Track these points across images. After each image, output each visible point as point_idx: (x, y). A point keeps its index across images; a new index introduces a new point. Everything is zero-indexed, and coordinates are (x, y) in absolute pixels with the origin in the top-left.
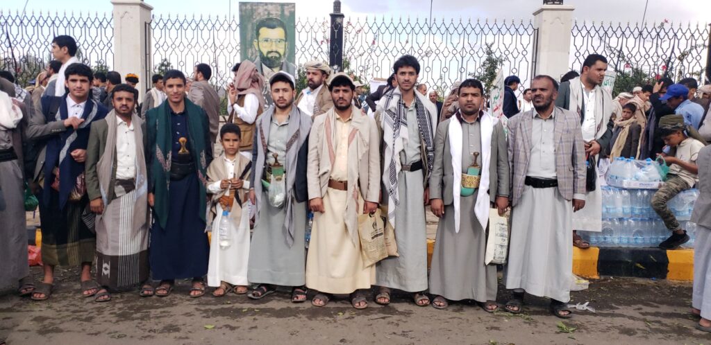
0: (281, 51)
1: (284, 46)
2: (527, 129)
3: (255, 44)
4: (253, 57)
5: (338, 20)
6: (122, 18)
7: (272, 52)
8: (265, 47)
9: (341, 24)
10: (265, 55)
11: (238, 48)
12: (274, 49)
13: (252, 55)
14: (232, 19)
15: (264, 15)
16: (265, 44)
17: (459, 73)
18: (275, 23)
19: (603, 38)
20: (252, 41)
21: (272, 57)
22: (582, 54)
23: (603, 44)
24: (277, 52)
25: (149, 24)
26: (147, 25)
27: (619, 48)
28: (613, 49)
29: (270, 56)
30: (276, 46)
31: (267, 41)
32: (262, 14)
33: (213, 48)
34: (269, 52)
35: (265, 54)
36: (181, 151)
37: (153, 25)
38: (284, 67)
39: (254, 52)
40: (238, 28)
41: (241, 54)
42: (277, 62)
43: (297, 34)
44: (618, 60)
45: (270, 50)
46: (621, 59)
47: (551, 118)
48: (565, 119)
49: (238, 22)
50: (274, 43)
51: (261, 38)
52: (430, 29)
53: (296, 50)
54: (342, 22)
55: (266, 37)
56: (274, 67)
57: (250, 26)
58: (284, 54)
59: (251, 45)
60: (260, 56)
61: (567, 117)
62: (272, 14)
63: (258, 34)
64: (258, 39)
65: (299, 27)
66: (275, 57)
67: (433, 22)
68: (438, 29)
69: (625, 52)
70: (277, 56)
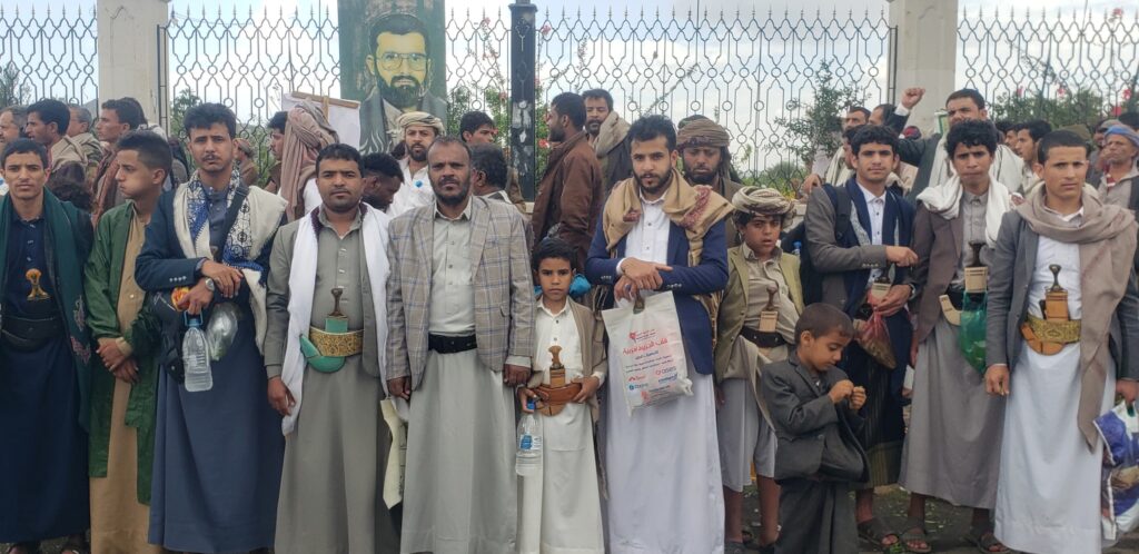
0: (420, 76)
1: (424, 67)
2: (424, 239)
3: (370, 63)
4: (366, 88)
5: (526, 17)
6: (113, 18)
7: (401, 77)
8: (389, 69)
9: (531, 24)
10: (389, 85)
11: (337, 71)
12: (405, 71)
13: (364, 85)
14: (324, 17)
15: (386, 8)
16: (389, 63)
17: (754, 111)
18: (406, 24)
19: (1016, 43)
20: (363, 57)
21: (402, 86)
22: (978, 72)
23: (1015, 51)
24: (410, 78)
25: (165, 29)
26: (162, 31)
27: (1044, 60)
28: (1034, 62)
29: (397, 85)
30: (410, 66)
31: (391, 56)
32: (381, 7)
33: (288, 73)
34: (396, 79)
35: (388, 80)
36: (31, 295)
37: (173, 31)
38: (425, 104)
39: (367, 78)
40: (336, 35)
41: (342, 83)
42: (413, 96)
43: (448, 43)
44: (1044, 83)
45: (397, 75)
46: (1049, 79)
47: (464, 217)
48: (491, 219)
49: (336, 23)
50: (405, 61)
51: (380, 51)
52: (697, 30)
53: (448, 74)
54: (533, 20)
55: (389, 49)
56: (406, 106)
57: (358, 30)
58: (425, 81)
59: (362, 66)
60: (379, 86)
61: (493, 216)
62: (401, 7)
63: (374, 45)
64: (374, 54)
65: (451, 31)
66: (408, 87)
67: (702, 18)
68: (713, 30)
69: (1056, 66)
70: (413, 85)
